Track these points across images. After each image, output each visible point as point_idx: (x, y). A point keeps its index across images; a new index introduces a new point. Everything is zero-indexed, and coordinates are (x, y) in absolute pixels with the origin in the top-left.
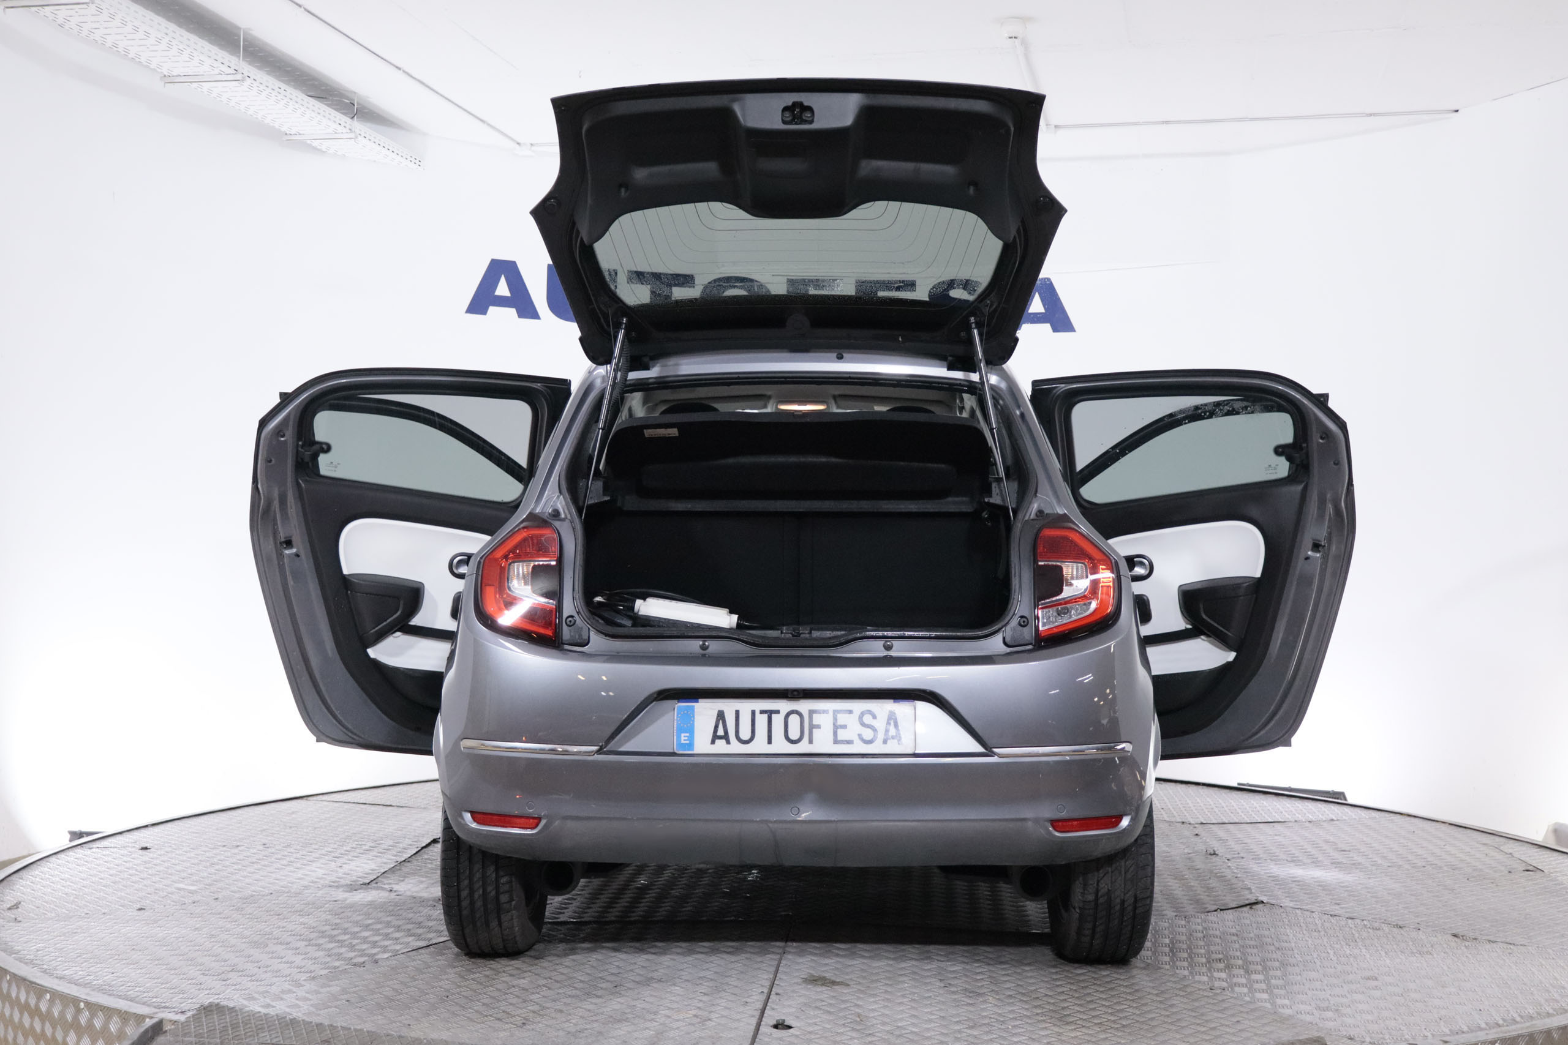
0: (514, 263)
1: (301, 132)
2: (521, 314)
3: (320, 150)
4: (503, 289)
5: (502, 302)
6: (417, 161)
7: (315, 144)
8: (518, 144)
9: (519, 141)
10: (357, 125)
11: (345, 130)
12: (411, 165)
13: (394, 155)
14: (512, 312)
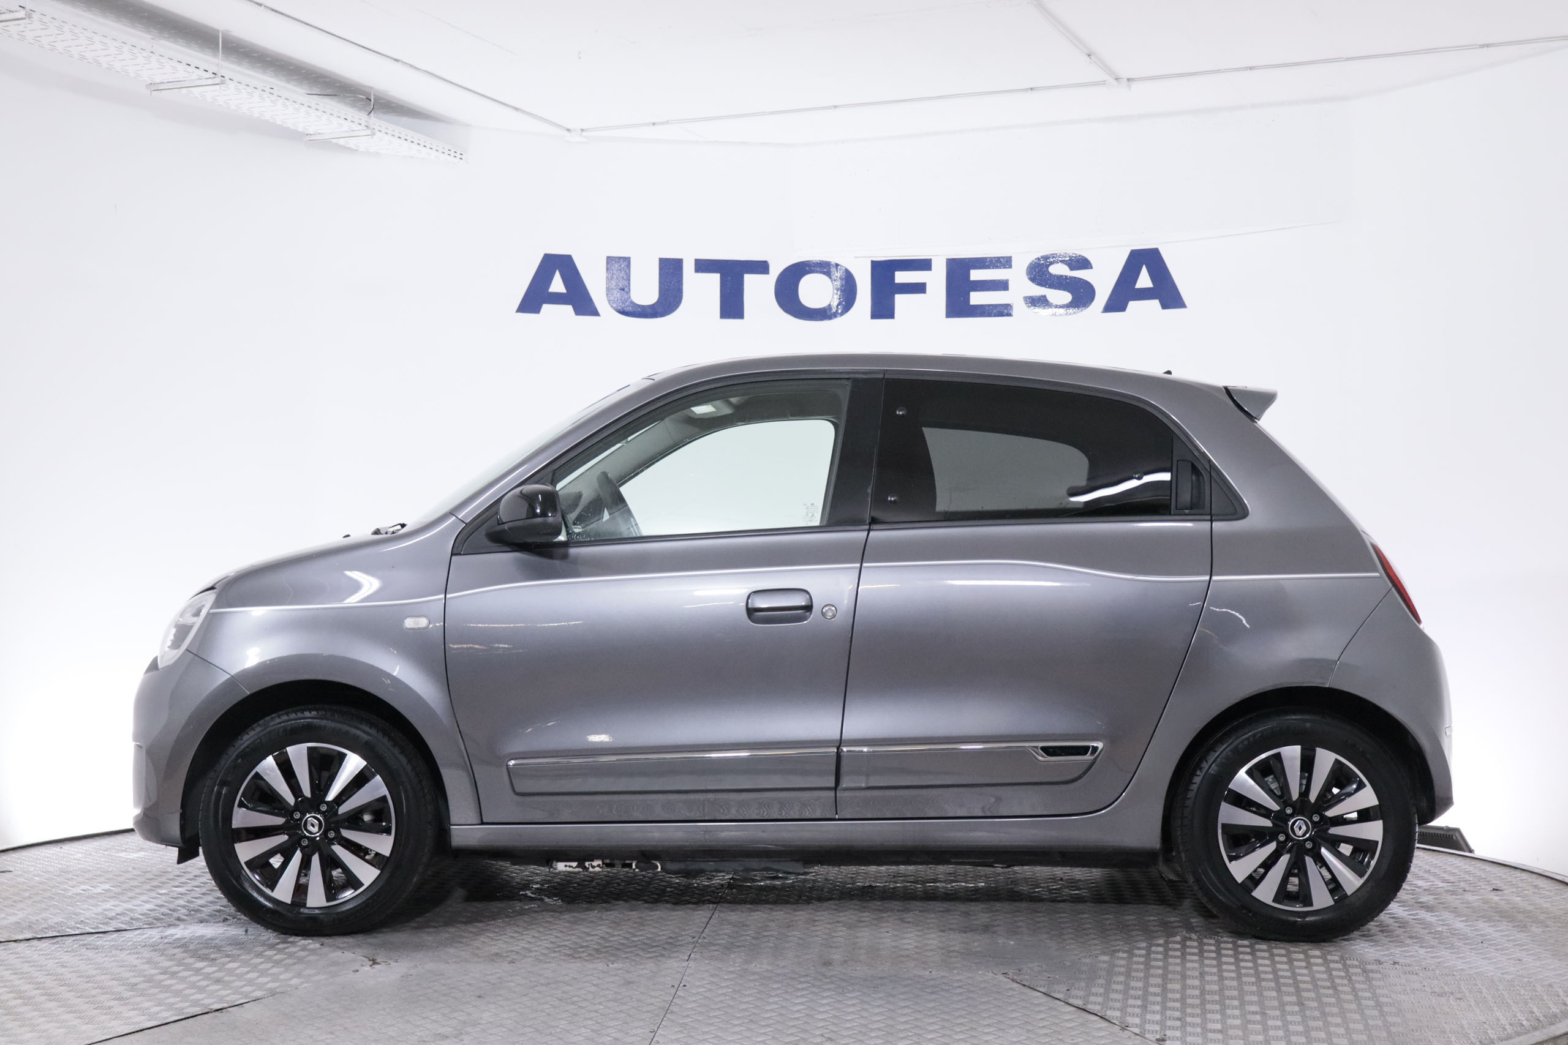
0: (569, 258)
1: (319, 132)
2: (579, 311)
3: (350, 149)
4: (557, 285)
5: (557, 299)
6: (458, 156)
7: (342, 142)
8: (568, 130)
9: (569, 127)
10: (375, 121)
11: (360, 127)
12: (451, 159)
13: (427, 150)
14: (569, 309)
